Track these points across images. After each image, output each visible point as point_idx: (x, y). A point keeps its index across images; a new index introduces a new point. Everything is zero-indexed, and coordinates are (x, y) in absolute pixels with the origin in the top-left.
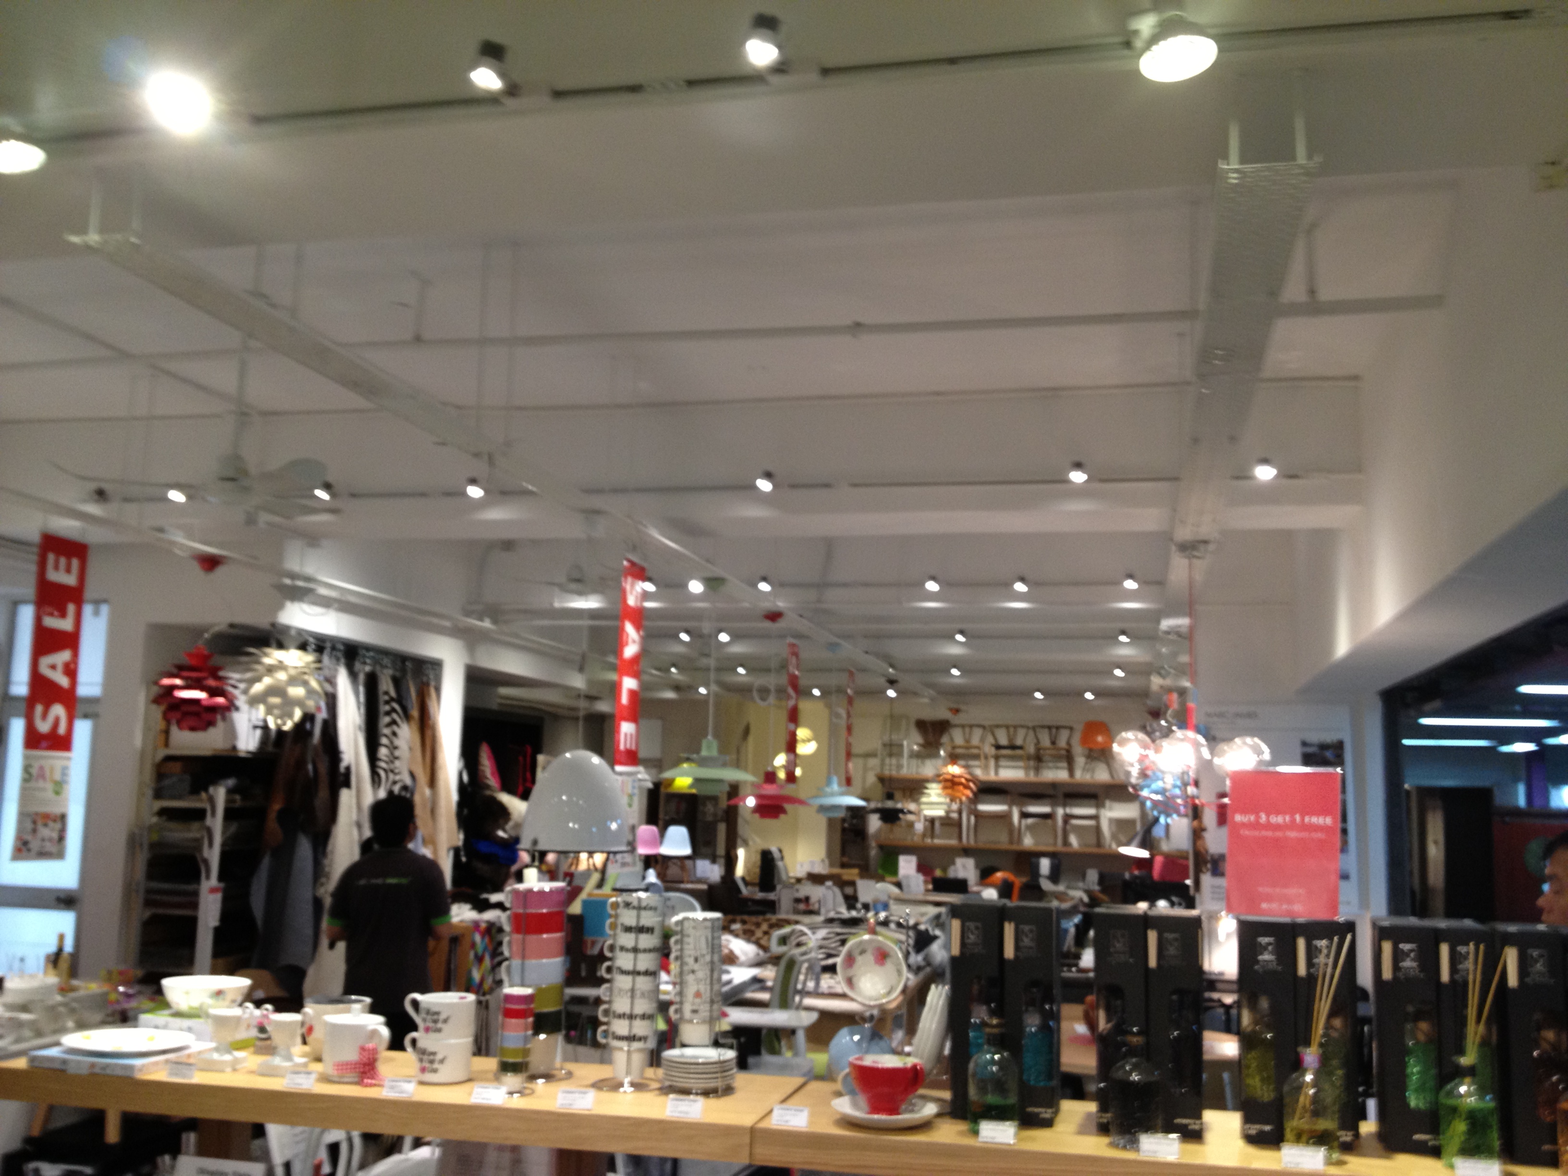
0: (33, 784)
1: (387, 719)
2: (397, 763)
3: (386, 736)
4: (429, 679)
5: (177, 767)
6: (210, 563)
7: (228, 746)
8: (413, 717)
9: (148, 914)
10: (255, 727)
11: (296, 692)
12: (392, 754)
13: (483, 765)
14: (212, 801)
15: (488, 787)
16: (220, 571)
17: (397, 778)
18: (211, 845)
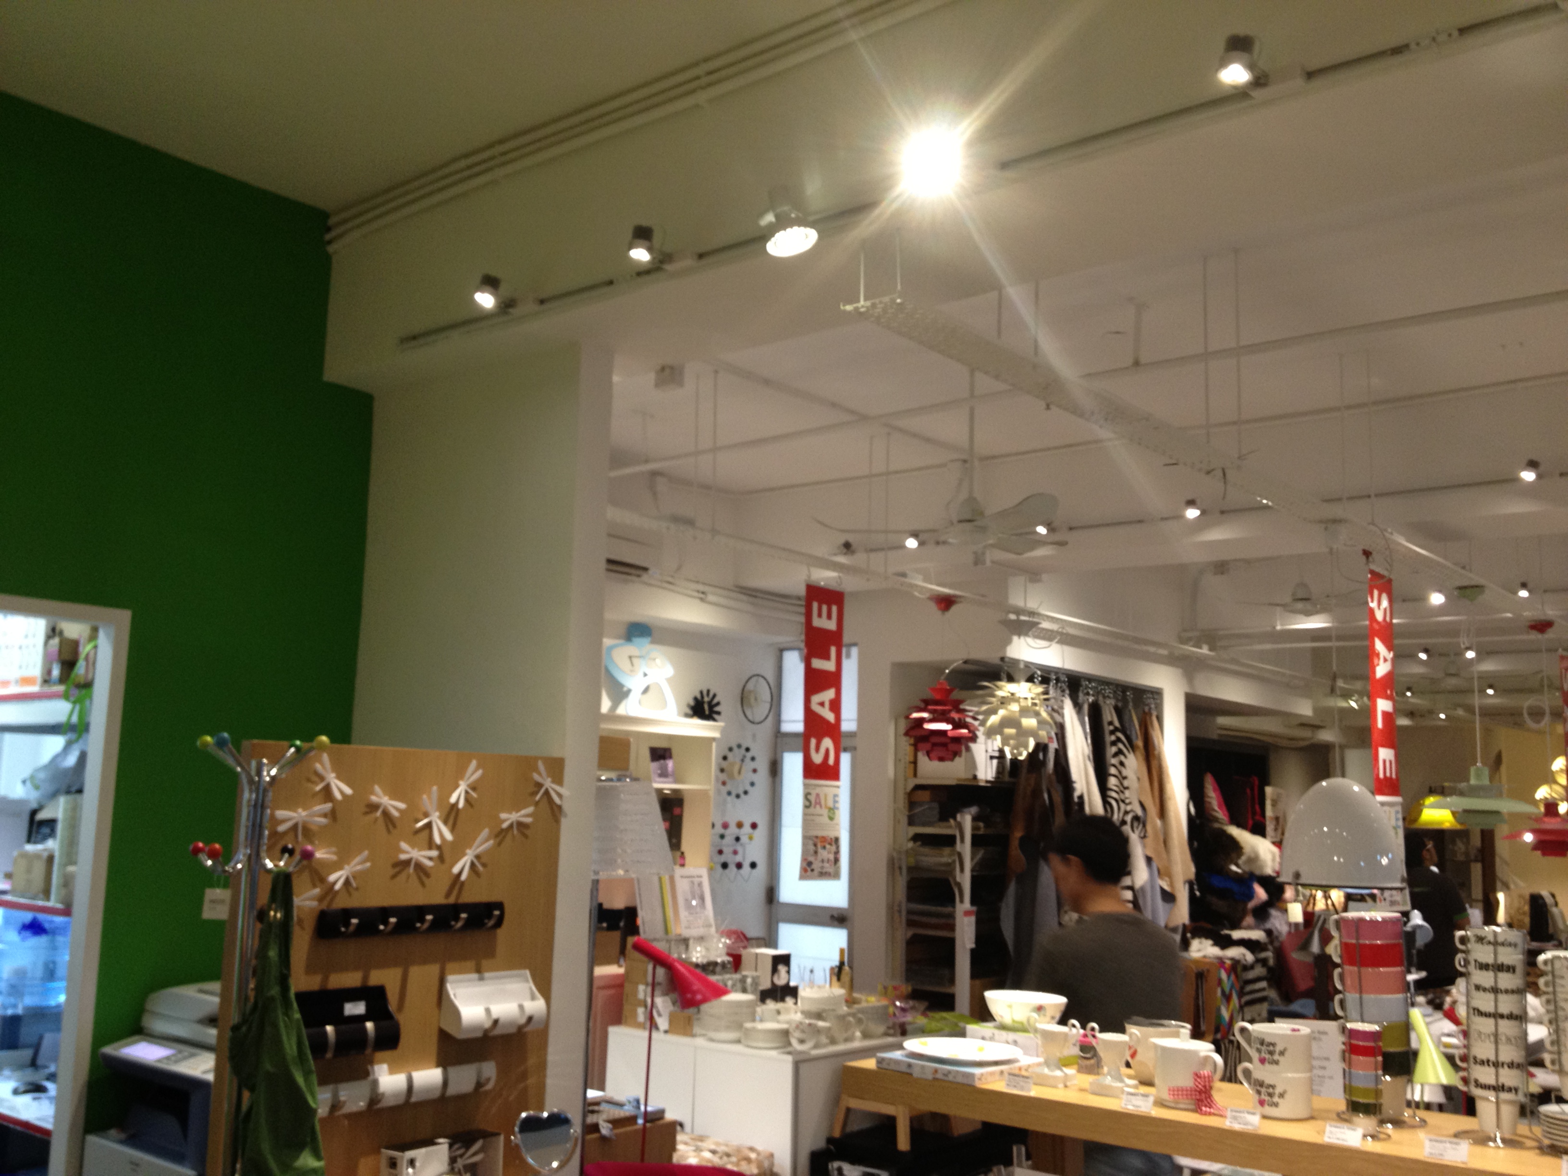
0: (811, 810)
1: (1114, 749)
2: (1127, 793)
3: (1114, 766)
4: (1150, 709)
5: (925, 796)
6: (946, 603)
7: (970, 776)
8: (1138, 747)
9: (910, 933)
10: (992, 758)
11: (1029, 722)
12: (1122, 784)
13: (1209, 797)
14: (960, 827)
15: (1216, 820)
16: (954, 609)
17: (1129, 808)
18: (962, 870)
